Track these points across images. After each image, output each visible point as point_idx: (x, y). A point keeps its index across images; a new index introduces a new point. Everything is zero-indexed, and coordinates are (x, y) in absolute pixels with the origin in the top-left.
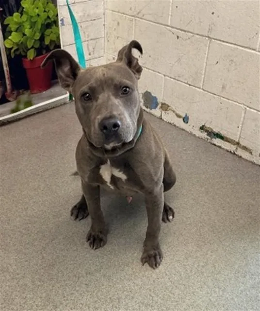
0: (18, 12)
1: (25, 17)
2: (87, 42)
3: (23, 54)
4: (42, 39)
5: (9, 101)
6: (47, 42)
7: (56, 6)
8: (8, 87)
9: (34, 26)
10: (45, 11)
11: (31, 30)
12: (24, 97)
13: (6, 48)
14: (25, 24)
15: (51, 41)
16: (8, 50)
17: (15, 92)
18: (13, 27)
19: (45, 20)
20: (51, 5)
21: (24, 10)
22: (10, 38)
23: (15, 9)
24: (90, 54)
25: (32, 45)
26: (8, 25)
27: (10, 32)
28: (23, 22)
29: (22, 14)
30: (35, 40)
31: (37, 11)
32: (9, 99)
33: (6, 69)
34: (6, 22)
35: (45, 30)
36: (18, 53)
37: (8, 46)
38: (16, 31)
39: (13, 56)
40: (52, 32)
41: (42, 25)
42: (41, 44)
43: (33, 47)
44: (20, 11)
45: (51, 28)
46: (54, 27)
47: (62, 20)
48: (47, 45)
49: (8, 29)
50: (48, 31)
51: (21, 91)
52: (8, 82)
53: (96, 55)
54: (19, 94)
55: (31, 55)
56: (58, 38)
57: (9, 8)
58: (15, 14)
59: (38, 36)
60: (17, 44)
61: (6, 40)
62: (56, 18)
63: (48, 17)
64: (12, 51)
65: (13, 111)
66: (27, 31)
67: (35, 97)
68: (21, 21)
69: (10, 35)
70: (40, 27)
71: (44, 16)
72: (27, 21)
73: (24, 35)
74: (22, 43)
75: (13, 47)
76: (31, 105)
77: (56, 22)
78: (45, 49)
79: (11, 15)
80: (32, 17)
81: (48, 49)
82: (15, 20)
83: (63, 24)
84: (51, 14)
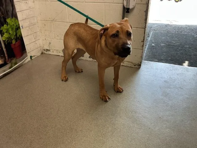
1: (9, 26)
2: (33, 34)
3: (11, 42)
4: (16, 35)
5: (8, 64)
6: (18, 36)
8: (7, 58)
10: (15, 23)
12: (14, 61)
14: (9, 29)
16: (4, 41)
17: (10, 59)
18: (4, 31)
19: (16, 27)
21: (8, 23)
22: (4, 36)
23: (4, 23)
24: (35, 39)
26: (2, 30)
27: (4, 33)
28: (9, 28)
29: (7, 25)
30: (14, 35)
31: (13, 23)
32: (8, 63)
33: (4, 49)
35: (17, 31)
36: (8, 42)
37: (4, 39)
38: (6, 33)
39: (6, 43)
40: (19, 31)
42: (16, 37)
43: (14, 39)
44: (6, 24)
46: (19, 29)
47: (22, 26)
48: (18, 37)
49: (2, 32)
51: (12, 58)
52: (6, 55)
53: (37, 39)
55: (14, 42)
57: (1, 23)
58: (5, 25)
61: (3, 37)
62: (19, 26)
64: (6, 41)
66: (11, 32)
67: (18, 60)
70: (15, 30)
71: (15, 25)
73: (10, 34)
74: (9, 37)
78: (18, 39)
79: (3, 26)
80: (11, 26)
82: (5, 28)
83: (23, 28)
84: (17, 24)
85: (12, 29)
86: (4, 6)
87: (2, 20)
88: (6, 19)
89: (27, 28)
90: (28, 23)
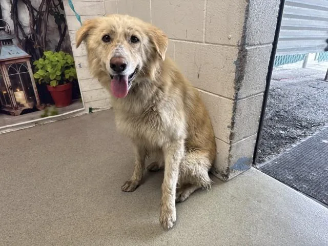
1: (47, 61)
3: (47, 82)
6: (67, 77)
7: (72, 56)
8: (38, 102)
10: (63, 59)
11: (52, 69)
12: (51, 109)
13: (35, 79)
14: (47, 65)
15: (70, 77)
16: (37, 80)
17: (43, 105)
18: (39, 66)
19: (65, 64)
20: (68, 56)
21: (46, 57)
22: (37, 72)
23: (39, 55)
25: (54, 78)
26: (36, 65)
27: (38, 69)
29: (44, 60)
30: (57, 76)
31: (57, 59)
32: (39, 109)
33: (35, 90)
34: (34, 64)
35: (65, 70)
36: (43, 81)
37: (36, 77)
38: (41, 69)
39: (40, 83)
40: (70, 71)
41: (62, 67)
42: (62, 79)
43: (55, 79)
44: (43, 57)
45: (69, 69)
46: (72, 68)
47: (80, 64)
49: (36, 68)
50: (67, 71)
51: (48, 104)
52: (37, 98)
54: (46, 106)
55: (54, 84)
56: (76, 75)
57: (36, 55)
58: (40, 59)
59: (59, 73)
60: (43, 77)
62: (73, 64)
63: (67, 63)
64: (40, 80)
65: (43, 116)
66: (49, 69)
67: (59, 109)
68: (44, 63)
69: (38, 71)
70: (60, 68)
71: (62, 62)
72: (48, 63)
73: (47, 71)
74: (46, 76)
75: (39, 78)
76: (57, 114)
77: (73, 66)
78: (65, 81)
79: (38, 60)
80: (52, 62)
81: (67, 81)
82: (41, 63)
84: (69, 61)
85: (54, 66)
86: (43, 34)
87: (38, 52)
88: (43, 52)
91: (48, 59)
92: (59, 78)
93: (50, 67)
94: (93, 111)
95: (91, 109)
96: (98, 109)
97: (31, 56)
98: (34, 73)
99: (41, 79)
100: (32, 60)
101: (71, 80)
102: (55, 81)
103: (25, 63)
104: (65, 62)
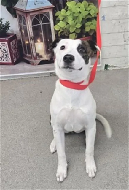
0: (64, 9)
1: (68, 13)
2: (123, 33)
3: (66, 35)
4: (83, 27)
6: (87, 30)
7: (98, 7)
9: (76, 19)
10: (86, 10)
11: (73, 21)
13: (55, 30)
14: (68, 17)
15: (91, 30)
16: (56, 32)
18: (61, 18)
19: (86, 16)
20: (92, 6)
21: (69, 8)
23: (62, 7)
24: (125, 41)
26: (58, 16)
27: (59, 21)
29: (67, 11)
30: (77, 28)
31: (79, 10)
34: (56, 15)
35: (85, 22)
36: (63, 34)
37: (57, 29)
38: (62, 21)
40: (92, 24)
41: (83, 19)
42: (81, 31)
43: (74, 32)
44: (66, 8)
45: (91, 21)
47: (104, 17)
48: (88, 32)
49: (57, 19)
50: (88, 23)
57: (59, 6)
58: (63, 10)
59: (79, 26)
60: (63, 29)
61: (56, 26)
62: (96, 15)
63: (89, 14)
64: (59, 32)
66: (70, 22)
68: (66, 15)
69: (59, 23)
70: (81, 20)
71: (85, 13)
72: (70, 15)
73: (67, 24)
74: (66, 28)
75: (59, 30)
78: (85, 34)
79: (60, 10)
80: (74, 13)
81: (87, 34)
82: (63, 14)
83: (104, 20)
84: (92, 13)
85: (75, 18)
88: (67, 2)
89: (114, 22)
90: (119, 14)
91: (70, 10)
92: (79, 31)
93: (71, 19)
94: (109, 69)
95: (106, 66)
96: (115, 67)
97: (54, 6)
98: (55, 24)
99: (61, 31)
100: (54, 10)
101: (91, 34)
102: (74, 34)
103: (48, 14)
104: (87, 13)
